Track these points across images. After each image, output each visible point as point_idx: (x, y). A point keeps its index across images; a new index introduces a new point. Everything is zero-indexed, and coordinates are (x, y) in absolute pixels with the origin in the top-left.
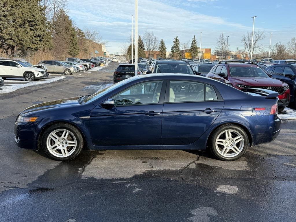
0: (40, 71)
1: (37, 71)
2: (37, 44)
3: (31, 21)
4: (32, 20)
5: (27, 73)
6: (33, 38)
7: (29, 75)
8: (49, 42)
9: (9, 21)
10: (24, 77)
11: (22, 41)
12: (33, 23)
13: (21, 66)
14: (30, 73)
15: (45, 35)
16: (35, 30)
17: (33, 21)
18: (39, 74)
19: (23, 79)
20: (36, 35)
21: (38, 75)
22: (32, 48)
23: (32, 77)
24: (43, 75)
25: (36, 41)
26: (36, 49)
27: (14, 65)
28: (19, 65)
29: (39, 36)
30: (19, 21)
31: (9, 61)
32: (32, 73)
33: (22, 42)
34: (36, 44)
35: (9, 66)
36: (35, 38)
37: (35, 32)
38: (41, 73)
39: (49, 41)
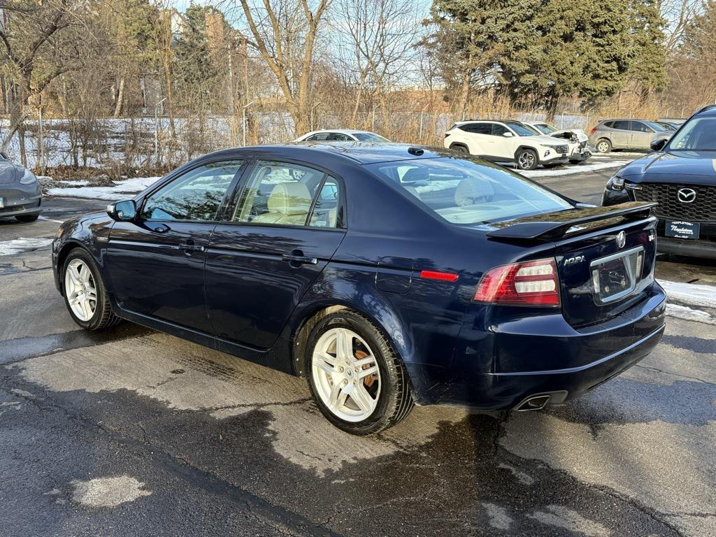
0: (552, 147)
1: (546, 146)
2: (609, 78)
3: (602, 23)
4: (601, 20)
5: (523, 149)
6: (598, 66)
7: (525, 155)
8: (654, 71)
9: (530, 30)
10: (516, 159)
11: (564, 74)
12: (606, 28)
13: (513, 135)
14: (530, 151)
15: (634, 55)
16: (608, 45)
17: (605, 22)
18: (549, 153)
19: (514, 164)
20: (608, 57)
21: (545, 156)
22: (595, 91)
23: (532, 161)
24: (560, 155)
25: (607, 72)
26: (609, 93)
27: (500, 131)
28: (508, 131)
29: (616, 59)
30: (560, 27)
31: (491, 124)
32: (534, 150)
33: (564, 77)
34: (606, 79)
35: (490, 134)
36: (606, 65)
37: (606, 51)
38: (554, 151)
39: (657, 69)
